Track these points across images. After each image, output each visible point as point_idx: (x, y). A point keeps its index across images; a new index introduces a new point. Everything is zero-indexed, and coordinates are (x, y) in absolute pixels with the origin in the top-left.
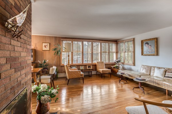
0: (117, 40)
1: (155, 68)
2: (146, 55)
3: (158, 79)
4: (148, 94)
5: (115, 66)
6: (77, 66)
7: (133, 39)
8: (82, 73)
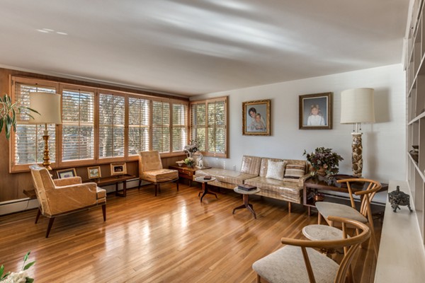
0: (190, 96)
1: (267, 162)
2: (251, 135)
3: (274, 182)
4: (262, 217)
5: (187, 160)
6: (76, 168)
7: (226, 98)
8: (99, 190)
